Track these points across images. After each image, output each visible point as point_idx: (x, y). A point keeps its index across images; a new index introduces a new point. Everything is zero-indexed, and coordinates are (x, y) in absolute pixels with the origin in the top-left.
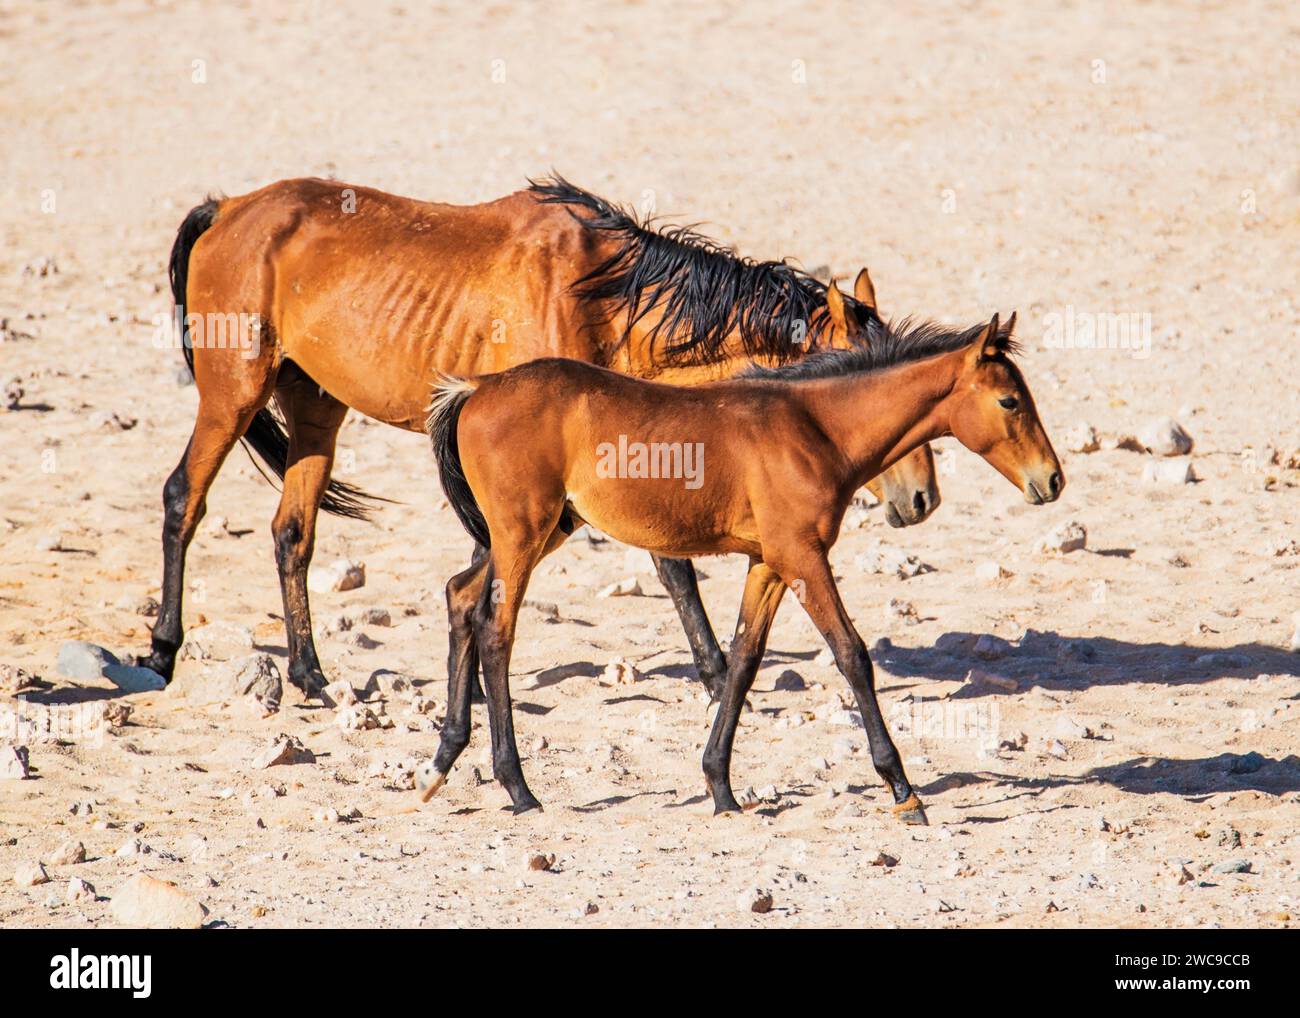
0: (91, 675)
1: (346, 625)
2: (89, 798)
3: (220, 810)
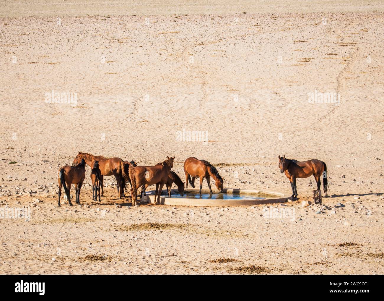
0: (339, 205)
1: (359, 202)
2: (340, 215)
3: (351, 216)
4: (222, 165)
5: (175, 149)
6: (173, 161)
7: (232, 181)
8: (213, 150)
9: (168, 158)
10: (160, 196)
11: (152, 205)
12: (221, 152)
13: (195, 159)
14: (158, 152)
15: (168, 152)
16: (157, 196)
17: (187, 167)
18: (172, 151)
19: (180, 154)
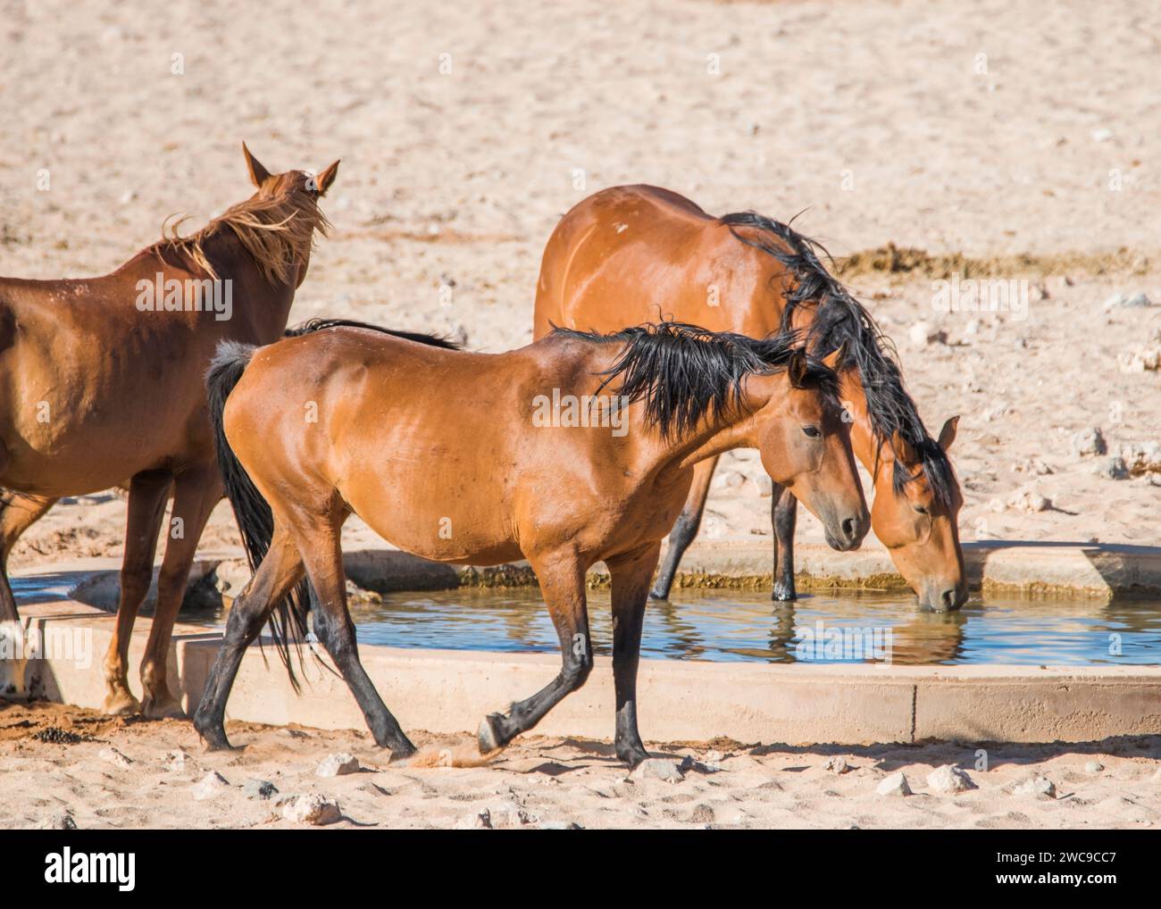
4: (897, 267)
5: (347, 83)
6: (311, 221)
7: (1008, 451)
8: (787, 100)
9: (260, 174)
10: (178, 629)
11: (83, 728)
12: (884, 122)
13: (670, 212)
14: (152, 119)
15: (264, 113)
16: (143, 628)
17: (578, 294)
18: (316, 102)
19: (414, 136)
